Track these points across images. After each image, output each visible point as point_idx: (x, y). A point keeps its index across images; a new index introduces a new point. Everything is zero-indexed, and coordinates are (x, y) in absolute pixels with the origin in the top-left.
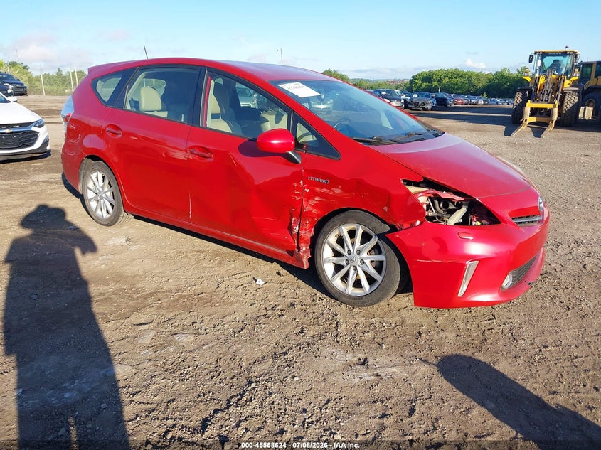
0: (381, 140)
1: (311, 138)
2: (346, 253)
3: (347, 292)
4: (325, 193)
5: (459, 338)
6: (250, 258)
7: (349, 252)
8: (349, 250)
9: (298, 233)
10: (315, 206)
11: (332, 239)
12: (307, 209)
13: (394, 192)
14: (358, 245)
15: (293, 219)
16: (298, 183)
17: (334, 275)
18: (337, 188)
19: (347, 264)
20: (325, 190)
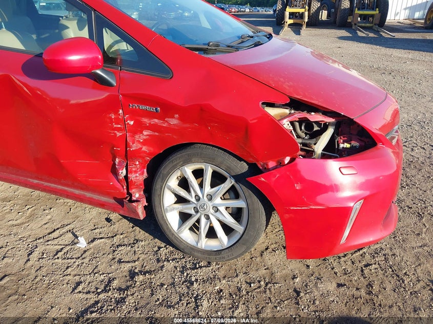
0: (218, 46)
1: (124, 46)
2: (193, 200)
3: (199, 246)
4: (155, 125)
5: (342, 289)
6: (70, 202)
7: (198, 199)
8: (196, 195)
9: (126, 177)
10: (145, 143)
11: (173, 182)
12: (134, 147)
13: (252, 119)
14: (207, 188)
15: (117, 160)
16: (116, 113)
17: (180, 226)
18: (173, 117)
19: (197, 212)
20: (156, 120)
